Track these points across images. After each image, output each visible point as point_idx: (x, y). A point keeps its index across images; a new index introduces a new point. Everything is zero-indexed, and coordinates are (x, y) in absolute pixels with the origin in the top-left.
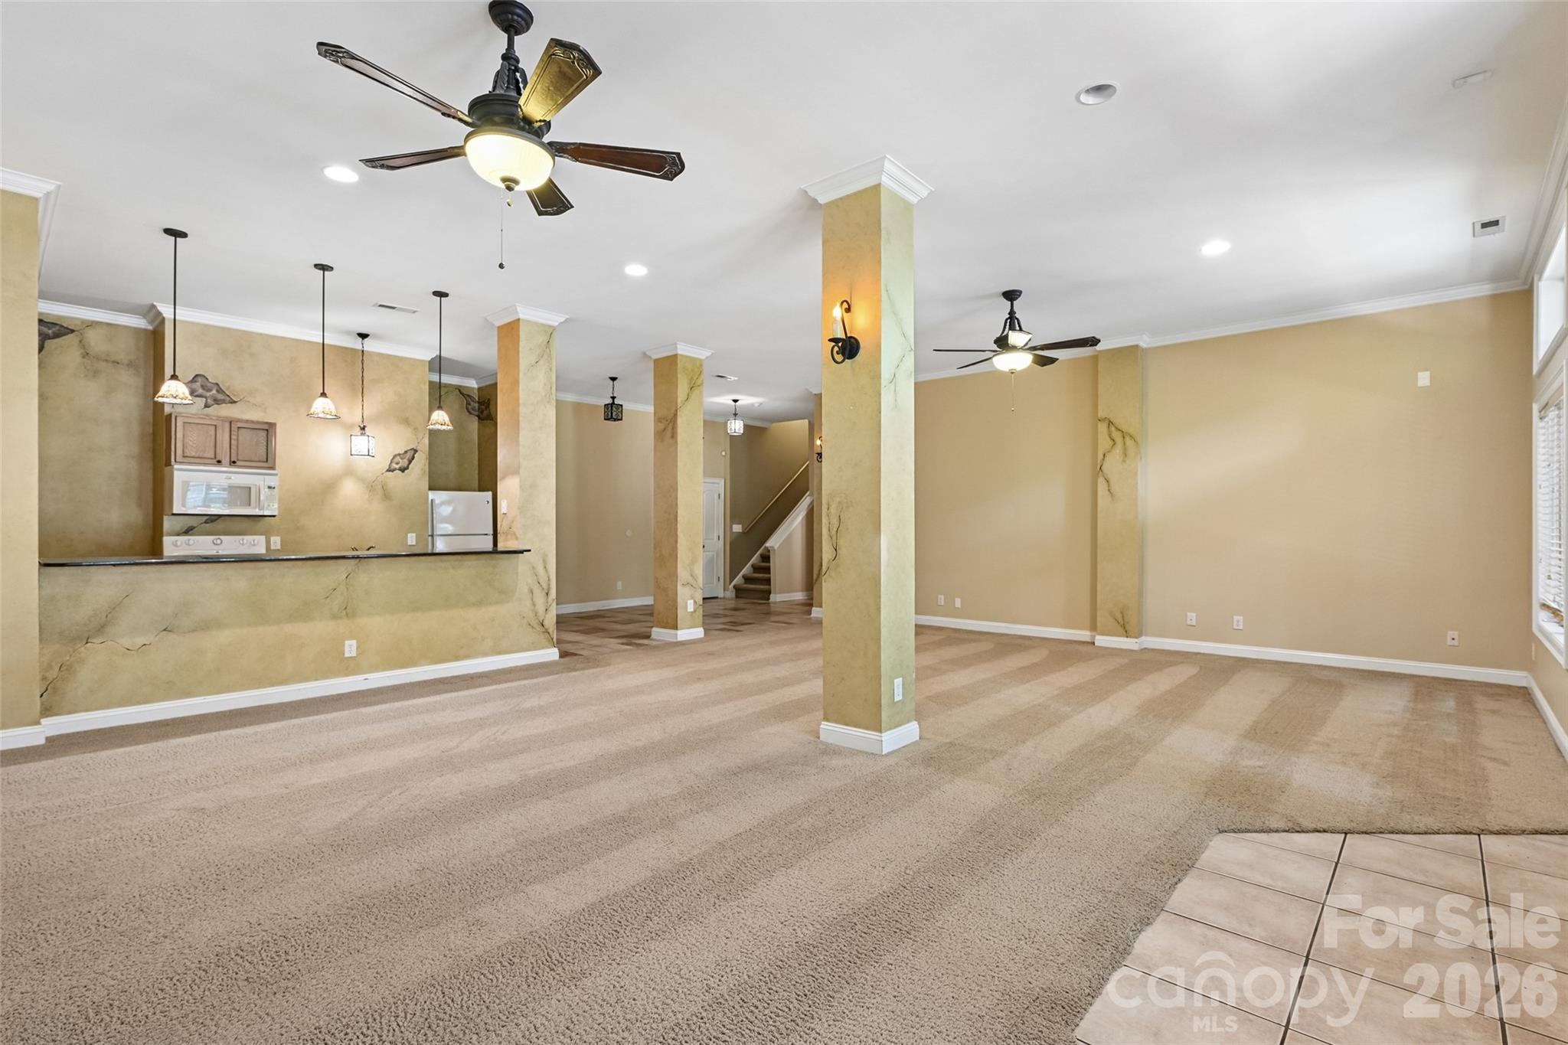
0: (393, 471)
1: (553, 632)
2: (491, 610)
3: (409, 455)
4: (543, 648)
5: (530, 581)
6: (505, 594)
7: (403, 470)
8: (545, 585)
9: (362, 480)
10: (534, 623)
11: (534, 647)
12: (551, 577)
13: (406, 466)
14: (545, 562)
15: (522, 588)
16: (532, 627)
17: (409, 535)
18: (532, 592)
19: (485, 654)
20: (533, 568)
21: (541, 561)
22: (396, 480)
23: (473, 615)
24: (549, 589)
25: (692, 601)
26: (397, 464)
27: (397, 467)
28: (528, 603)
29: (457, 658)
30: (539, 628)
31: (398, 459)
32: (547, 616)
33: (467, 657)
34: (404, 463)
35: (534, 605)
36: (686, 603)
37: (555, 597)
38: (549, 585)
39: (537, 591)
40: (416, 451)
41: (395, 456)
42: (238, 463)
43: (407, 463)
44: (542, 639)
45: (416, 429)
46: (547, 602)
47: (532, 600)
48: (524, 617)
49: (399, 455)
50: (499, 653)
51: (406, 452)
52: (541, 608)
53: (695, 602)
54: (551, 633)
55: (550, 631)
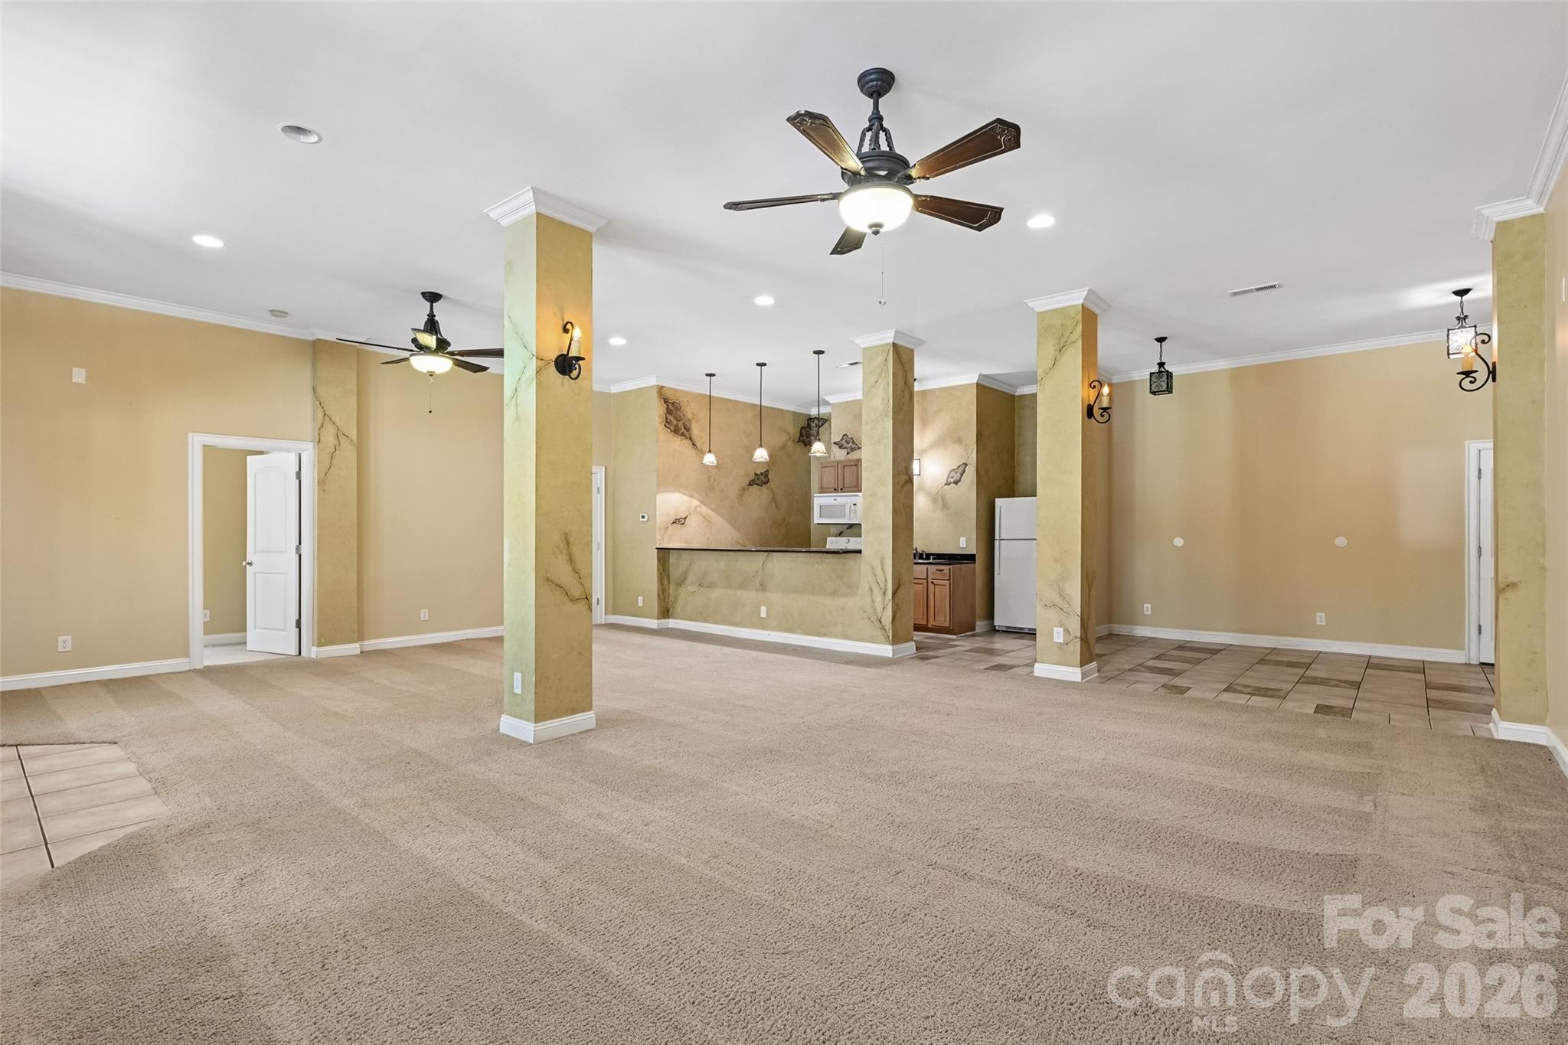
0: (949, 484)
1: (889, 630)
2: (841, 601)
3: (961, 468)
4: (880, 643)
5: (870, 580)
6: (851, 589)
7: (956, 483)
8: (882, 585)
9: (928, 494)
10: (873, 619)
11: (873, 640)
12: (888, 578)
13: (958, 479)
14: (882, 564)
15: (864, 586)
16: (872, 622)
17: (961, 538)
18: (871, 589)
19: (837, 637)
20: (873, 569)
21: (879, 563)
22: (952, 492)
23: (830, 602)
24: (886, 590)
25: (1061, 629)
26: (952, 478)
27: (952, 480)
28: (869, 599)
29: (818, 634)
30: (877, 624)
31: (953, 473)
32: (884, 614)
33: (824, 635)
34: (957, 476)
35: (873, 602)
36: (1052, 631)
37: (891, 598)
38: (886, 585)
39: (876, 589)
40: (966, 465)
41: (951, 471)
42: (844, 490)
43: (960, 476)
44: (879, 634)
45: (966, 446)
46: (884, 601)
47: (872, 597)
48: (865, 612)
49: (954, 470)
50: (846, 638)
51: (959, 467)
52: (879, 606)
53: (1067, 631)
54: (887, 630)
55: (887, 628)
